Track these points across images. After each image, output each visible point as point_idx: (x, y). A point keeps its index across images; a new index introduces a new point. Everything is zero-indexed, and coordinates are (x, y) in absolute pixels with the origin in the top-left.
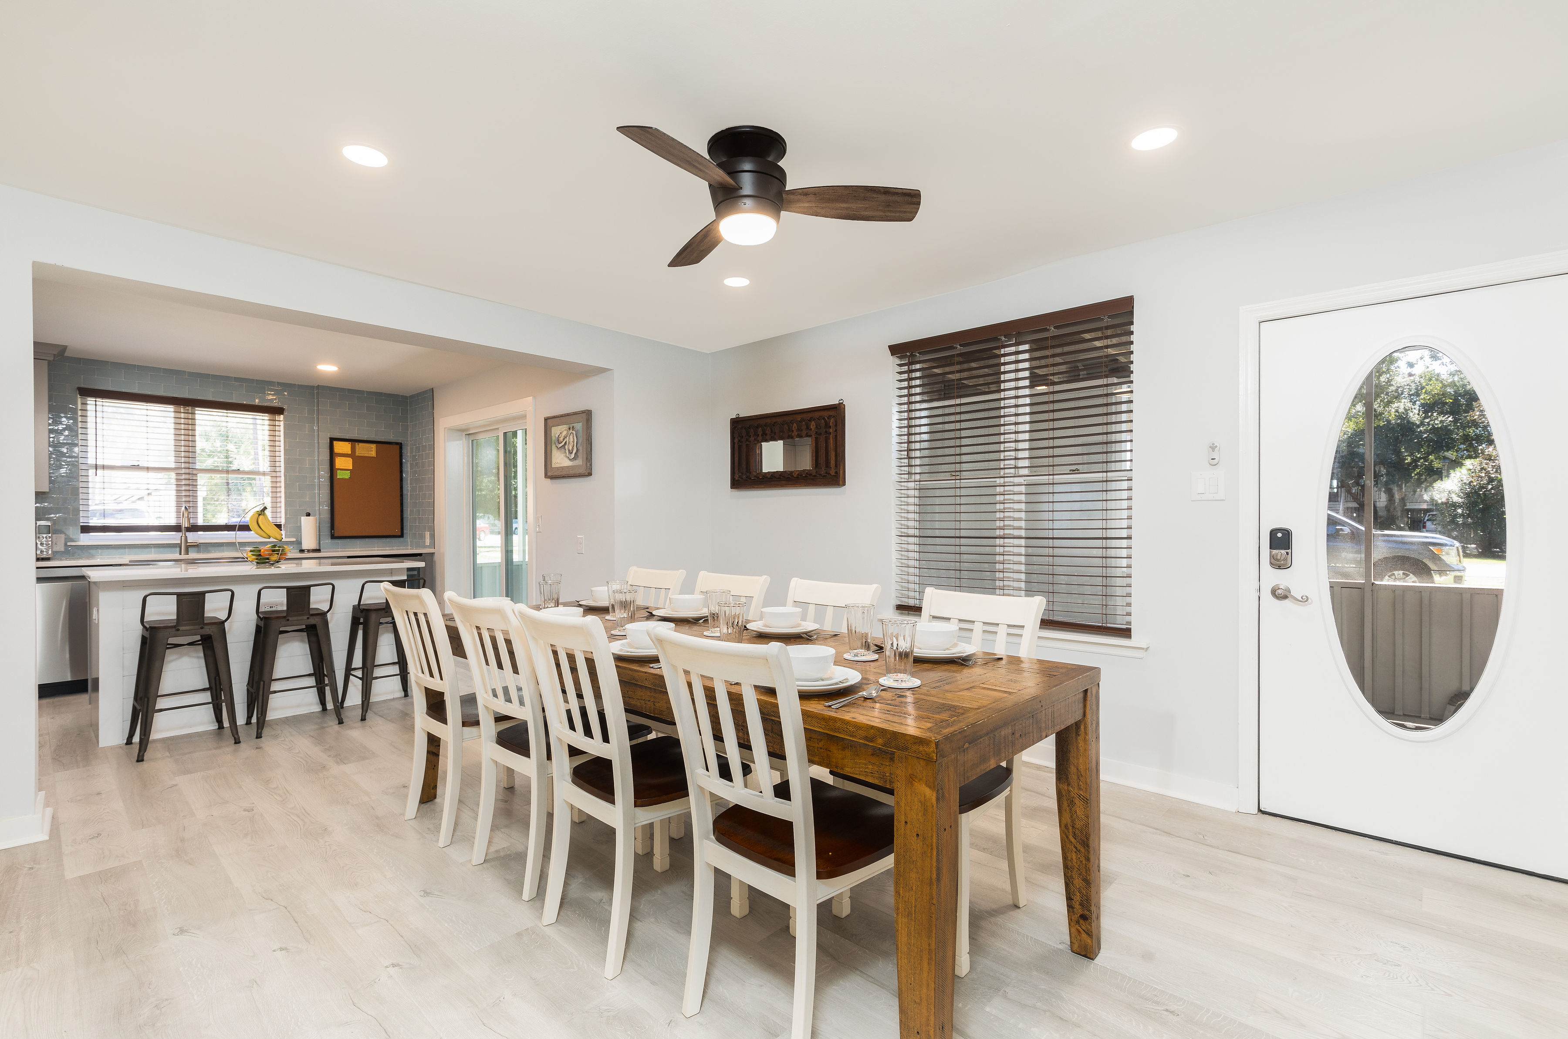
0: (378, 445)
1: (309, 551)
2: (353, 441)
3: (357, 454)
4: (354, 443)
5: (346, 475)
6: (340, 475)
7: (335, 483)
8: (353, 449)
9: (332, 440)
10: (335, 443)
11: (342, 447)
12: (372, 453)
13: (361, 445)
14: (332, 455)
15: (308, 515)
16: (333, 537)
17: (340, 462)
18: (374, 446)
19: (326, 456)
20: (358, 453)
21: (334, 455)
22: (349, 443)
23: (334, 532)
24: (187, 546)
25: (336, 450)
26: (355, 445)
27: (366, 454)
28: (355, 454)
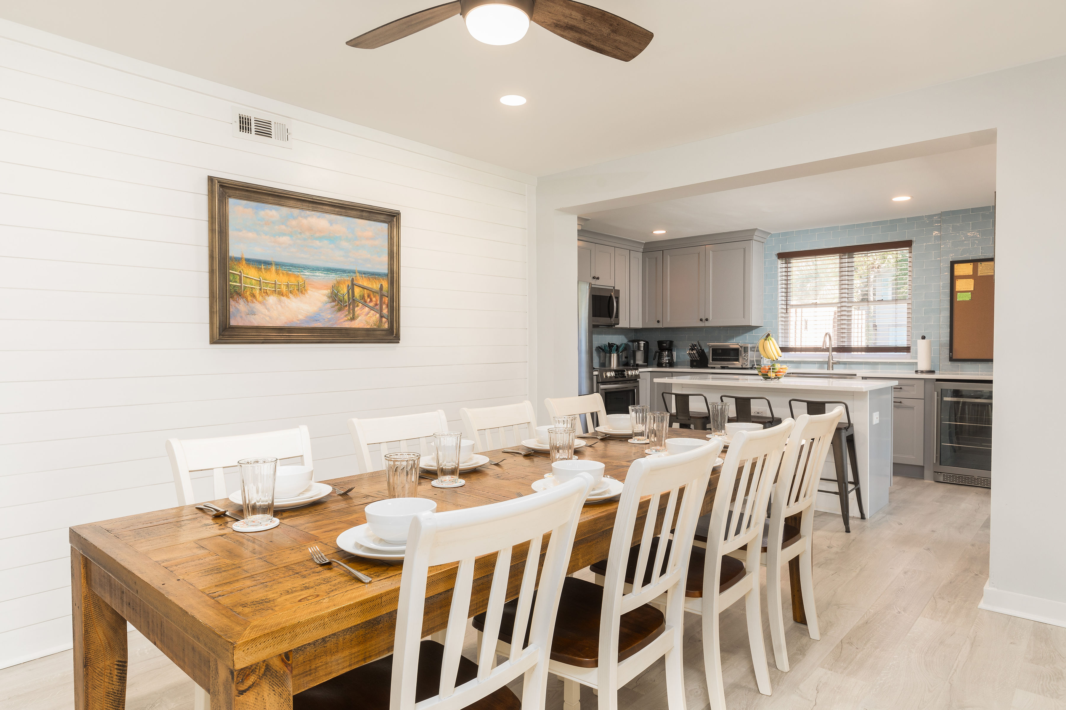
1: (922, 372)
2: (975, 261)
3: (980, 274)
4: (975, 263)
5: (967, 297)
6: (960, 297)
7: (955, 306)
8: (975, 270)
9: (953, 263)
10: (956, 265)
11: (963, 269)
13: (983, 264)
14: (953, 279)
15: (924, 338)
16: (951, 360)
17: (960, 285)
19: (946, 281)
21: (955, 278)
22: (971, 264)
23: (952, 355)
24: (832, 363)
25: (956, 273)
26: (978, 265)
27: (989, 273)
28: (977, 275)
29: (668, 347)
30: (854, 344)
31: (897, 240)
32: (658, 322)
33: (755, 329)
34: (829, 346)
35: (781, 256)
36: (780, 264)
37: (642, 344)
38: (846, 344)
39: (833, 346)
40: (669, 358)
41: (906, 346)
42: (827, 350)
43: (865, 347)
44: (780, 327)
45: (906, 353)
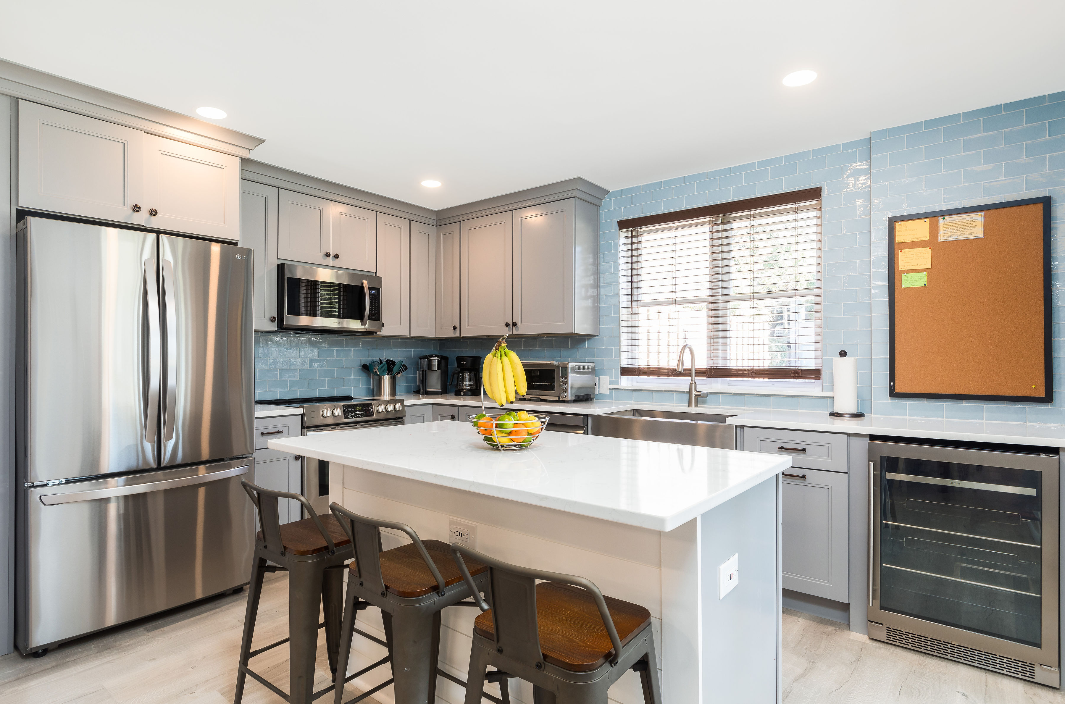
0: (989, 212)
1: (842, 417)
2: (933, 216)
3: (941, 238)
4: (934, 219)
5: (920, 280)
6: (907, 282)
7: (899, 297)
8: (934, 231)
9: (892, 222)
10: (897, 225)
11: (912, 232)
12: (974, 230)
13: (949, 219)
14: (893, 249)
15: (843, 354)
16: (893, 394)
17: (907, 259)
18: (979, 218)
19: (881, 251)
20: (943, 236)
21: (896, 247)
22: (925, 221)
23: (894, 385)
24: (696, 395)
25: (899, 238)
26: (938, 222)
27: (960, 235)
28: (938, 240)
29: (469, 366)
30: (733, 364)
31: (797, 189)
32: (455, 328)
33: (588, 339)
34: (690, 367)
35: (623, 225)
36: (623, 237)
37: (435, 360)
38: (720, 364)
39: (696, 367)
40: (471, 382)
41: (814, 368)
42: (687, 373)
43: (748, 369)
44: (624, 336)
45: (813, 381)
